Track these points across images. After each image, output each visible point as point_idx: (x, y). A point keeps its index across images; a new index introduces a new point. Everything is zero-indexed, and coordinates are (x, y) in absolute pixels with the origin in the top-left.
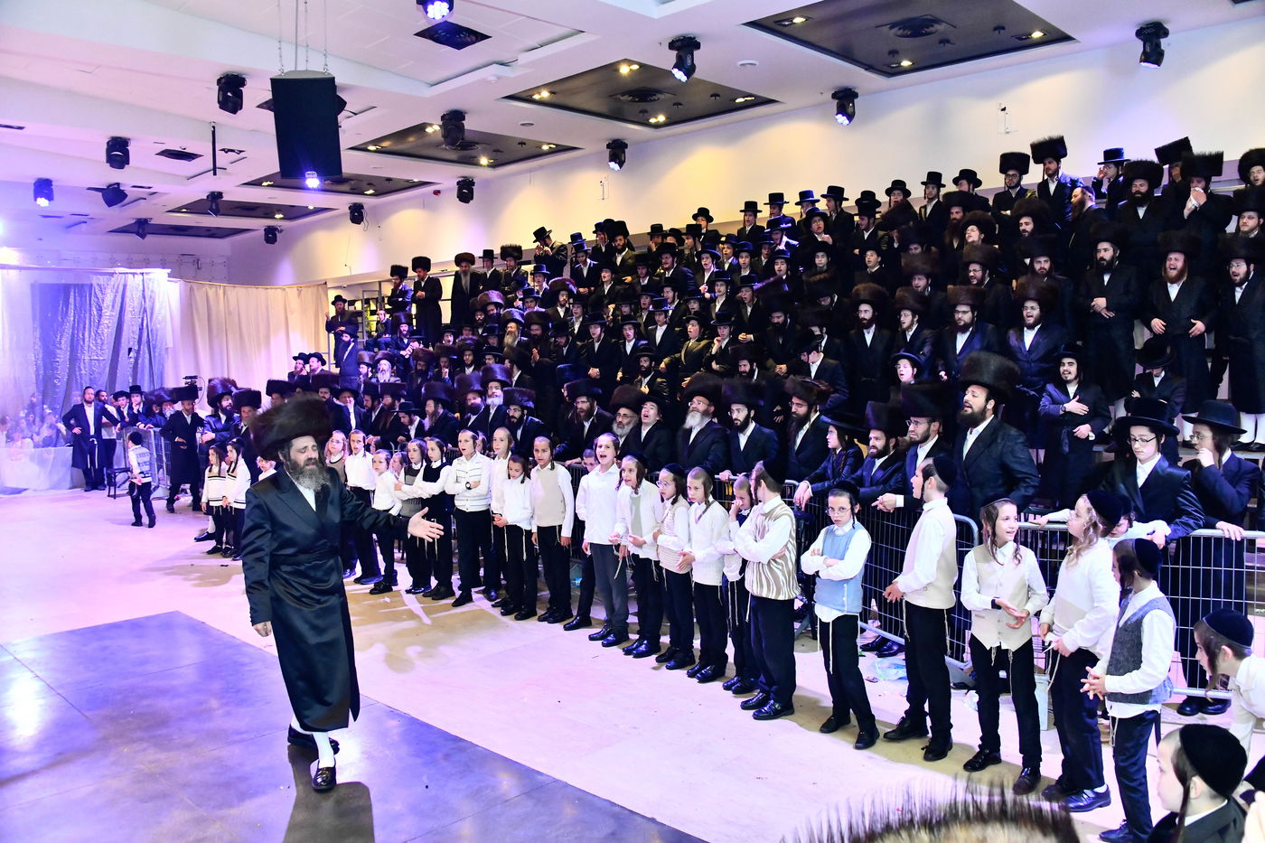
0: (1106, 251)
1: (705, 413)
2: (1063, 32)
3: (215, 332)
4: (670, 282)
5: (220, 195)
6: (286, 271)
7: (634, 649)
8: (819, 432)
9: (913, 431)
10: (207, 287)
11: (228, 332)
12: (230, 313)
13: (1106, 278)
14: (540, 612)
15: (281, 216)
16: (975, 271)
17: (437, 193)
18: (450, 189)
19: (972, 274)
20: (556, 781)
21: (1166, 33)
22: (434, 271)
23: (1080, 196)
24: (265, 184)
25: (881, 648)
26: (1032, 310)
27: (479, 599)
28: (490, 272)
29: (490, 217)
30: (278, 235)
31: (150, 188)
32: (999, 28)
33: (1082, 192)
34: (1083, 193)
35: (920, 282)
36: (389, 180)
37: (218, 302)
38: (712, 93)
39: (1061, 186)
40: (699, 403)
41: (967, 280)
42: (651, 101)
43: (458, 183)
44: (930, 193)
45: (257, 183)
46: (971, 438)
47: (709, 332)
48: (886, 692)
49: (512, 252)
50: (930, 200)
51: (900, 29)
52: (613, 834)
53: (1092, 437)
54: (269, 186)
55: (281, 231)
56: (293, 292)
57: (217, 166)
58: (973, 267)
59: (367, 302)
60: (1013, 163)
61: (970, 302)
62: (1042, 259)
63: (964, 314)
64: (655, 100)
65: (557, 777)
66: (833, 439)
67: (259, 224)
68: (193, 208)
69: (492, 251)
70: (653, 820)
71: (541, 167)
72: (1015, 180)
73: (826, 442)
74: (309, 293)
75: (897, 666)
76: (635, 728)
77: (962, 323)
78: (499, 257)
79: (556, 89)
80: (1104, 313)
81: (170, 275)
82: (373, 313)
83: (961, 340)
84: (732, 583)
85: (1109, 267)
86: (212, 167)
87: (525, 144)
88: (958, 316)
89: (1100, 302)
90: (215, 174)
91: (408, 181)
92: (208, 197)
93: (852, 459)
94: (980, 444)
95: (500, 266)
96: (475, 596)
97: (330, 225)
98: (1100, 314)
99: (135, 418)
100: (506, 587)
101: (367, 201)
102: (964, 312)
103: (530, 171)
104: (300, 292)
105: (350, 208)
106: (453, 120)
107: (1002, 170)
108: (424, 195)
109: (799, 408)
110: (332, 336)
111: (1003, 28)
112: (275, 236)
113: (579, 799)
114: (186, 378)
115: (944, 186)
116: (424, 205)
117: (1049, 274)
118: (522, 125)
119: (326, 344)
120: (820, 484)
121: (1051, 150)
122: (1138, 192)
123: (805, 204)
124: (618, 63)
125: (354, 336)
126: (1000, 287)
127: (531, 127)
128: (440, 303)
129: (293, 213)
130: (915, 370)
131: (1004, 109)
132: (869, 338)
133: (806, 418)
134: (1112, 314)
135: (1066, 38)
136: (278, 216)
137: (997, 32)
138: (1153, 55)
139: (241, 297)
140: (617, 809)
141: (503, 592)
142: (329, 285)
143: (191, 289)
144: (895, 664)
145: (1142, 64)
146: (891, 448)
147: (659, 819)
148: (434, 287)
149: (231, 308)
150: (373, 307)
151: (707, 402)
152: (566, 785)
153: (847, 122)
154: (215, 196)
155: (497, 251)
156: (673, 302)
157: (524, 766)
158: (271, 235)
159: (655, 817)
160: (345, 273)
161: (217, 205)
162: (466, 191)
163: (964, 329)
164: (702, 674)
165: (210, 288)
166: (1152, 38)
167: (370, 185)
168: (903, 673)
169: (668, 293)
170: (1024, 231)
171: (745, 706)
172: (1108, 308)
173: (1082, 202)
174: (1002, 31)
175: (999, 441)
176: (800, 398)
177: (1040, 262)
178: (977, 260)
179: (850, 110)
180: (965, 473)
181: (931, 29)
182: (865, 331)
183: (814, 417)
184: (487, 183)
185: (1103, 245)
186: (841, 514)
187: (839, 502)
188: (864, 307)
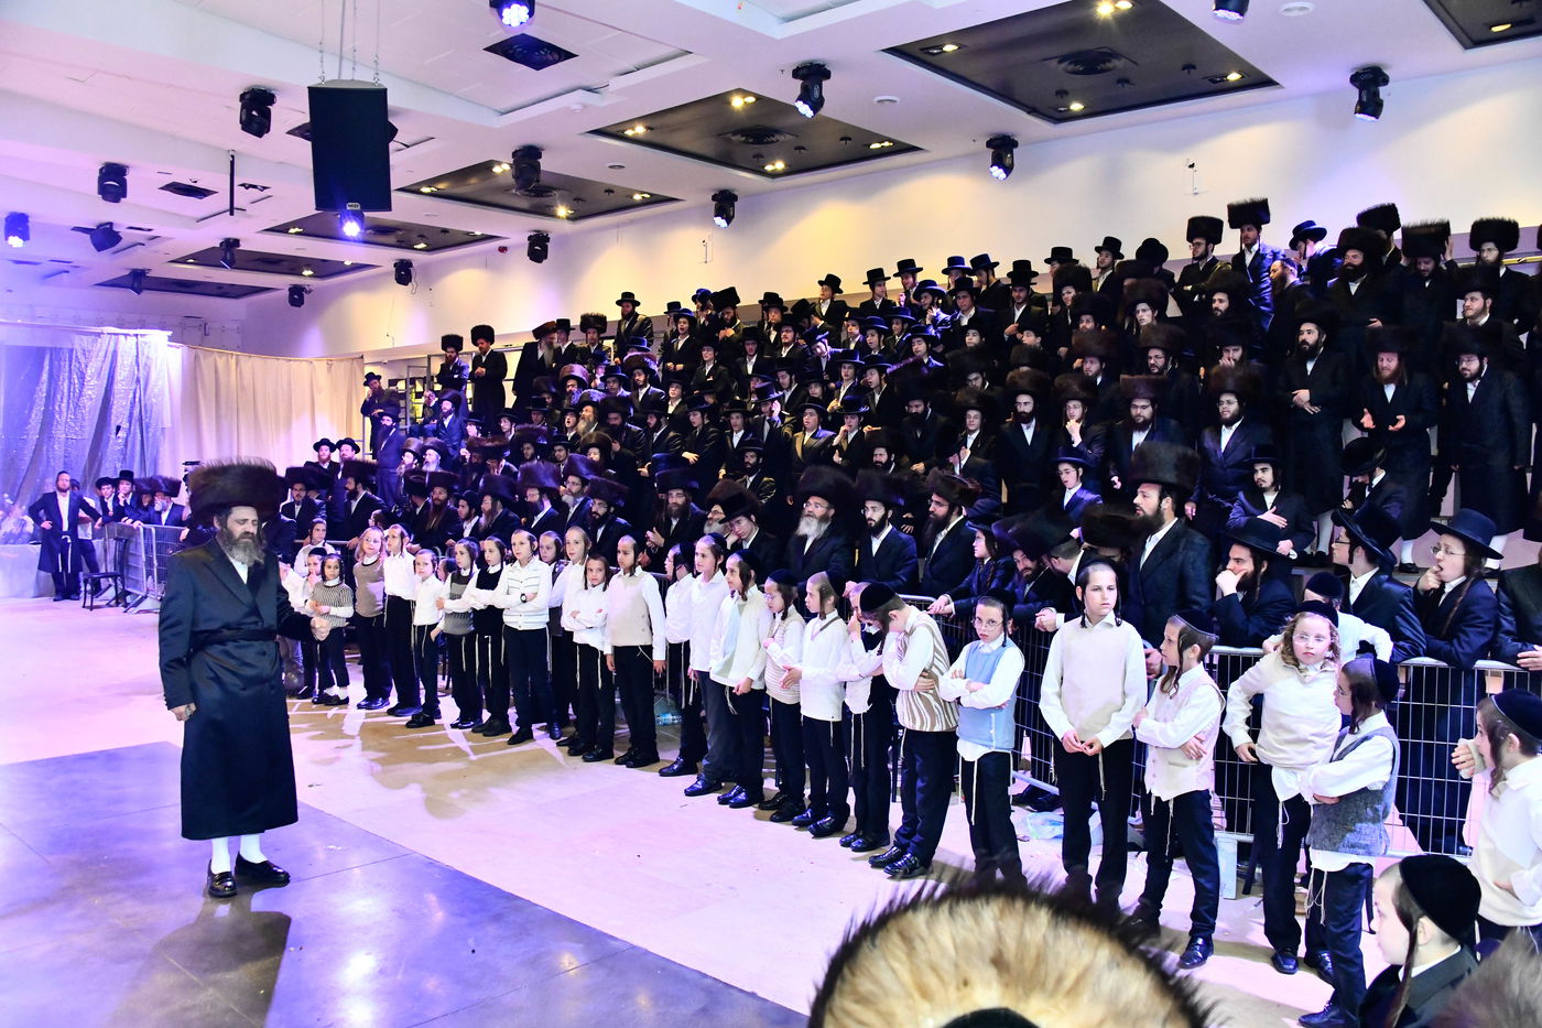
0: (1310, 334)
1: (823, 519)
2: (1266, 76)
3: (223, 412)
4: (787, 364)
5: (236, 242)
6: (314, 340)
7: (731, 798)
8: (962, 539)
10: (216, 355)
11: (241, 412)
12: (243, 388)
13: (1310, 367)
14: (618, 754)
15: (310, 273)
16: (1156, 358)
17: (503, 249)
18: (518, 246)
19: (1152, 362)
20: (634, 947)
21: (1385, 81)
23: (1279, 271)
24: (292, 231)
25: (1033, 799)
26: (1229, 405)
28: (566, 346)
29: (568, 279)
30: (305, 295)
31: (150, 230)
32: (1189, 67)
33: (1282, 265)
34: (1284, 267)
35: (1092, 366)
36: (445, 231)
37: (229, 375)
38: (844, 135)
39: (1259, 256)
40: (816, 506)
42: (768, 143)
43: (529, 238)
44: (1102, 262)
45: (282, 229)
46: (1150, 546)
47: (832, 422)
48: (1039, 853)
49: (594, 323)
50: (1104, 270)
51: (1070, 63)
52: (704, 1010)
53: (1294, 555)
54: (297, 233)
55: (310, 291)
56: (321, 367)
57: (235, 206)
58: (1153, 353)
59: (412, 381)
60: (1203, 230)
61: (1151, 395)
63: (1142, 409)
64: (773, 142)
65: (636, 942)
66: (980, 547)
67: (282, 282)
68: (202, 258)
69: (568, 321)
70: (753, 995)
71: (632, 222)
73: (972, 550)
74: (341, 368)
75: (1054, 823)
76: (731, 888)
77: (1141, 420)
78: (578, 329)
79: (654, 123)
80: (1308, 408)
81: (171, 339)
82: (419, 395)
83: (1138, 438)
84: (857, 716)
85: (1311, 352)
86: (228, 207)
87: (613, 192)
88: (1134, 412)
89: (1303, 395)
90: (232, 214)
91: (468, 233)
92: (221, 244)
93: (1003, 571)
94: (1159, 554)
95: (578, 339)
96: (536, 734)
97: (369, 286)
98: (1303, 409)
99: (120, 512)
100: (576, 723)
101: (417, 258)
102: (1144, 407)
103: (618, 226)
104: (330, 366)
105: (395, 265)
106: (527, 157)
107: (1190, 238)
108: (486, 252)
109: (938, 508)
110: (368, 420)
111: (1194, 67)
112: (302, 297)
113: (663, 969)
114: (186, 464)
115: (1121, 255)
116: (486, 265)
118: (611, 167)
119: (362, 430)
120: (963, 601)
121: (1251, 215)
122: (1350, 264)
123: (953, 272)
124: (729, 93)
125: (396, 420)
126: (1185, 376)
127: (621, 170)
128: (504, 383)
129: (326, 269)
131: (1192, 166)
132: (1029, 434)
134: (1316, 409)
135: (1267, 82)
136: (307, 273)
137: (1186, 71)
138: (1370, 105)
139: (255, 367)
140: (709, 981)
141: (572, 729)
142: (366, 360)
143: (196, 357)
144: (1051, 821)
145: (1358, 115)
147: (760, 994)
148: (498, 361)
149: (246, 383)
150: (419, 388)
151: (826, 504)
152: (647, 952)
153: (1004, 175)
154: (231, 244)
156: (790, 387)
157: (595, 929)
158: (297, 295)
159: (755, 991)
160: (387, 344)
161: (232, 255)
162: (538, 248)
163: (1141, 427)
164: (816, 826)
165: (221, 357)
166: (1369, 85)
167: (422, 237)
170: (1217, 309)
171: (874, 864)
172: (1312, 402)
173: (1283, 278)
174: (1192, 71)
175: (1181, 550)
176: (939, 495)
179: (1008, 162)
181: (1109, 65)
182: (1024, 426)
183: (955, 521)
184: (565, 239)
185: (1306, 327)
186: (990, 628)
187: (989, 614)
188: (1023, 398)
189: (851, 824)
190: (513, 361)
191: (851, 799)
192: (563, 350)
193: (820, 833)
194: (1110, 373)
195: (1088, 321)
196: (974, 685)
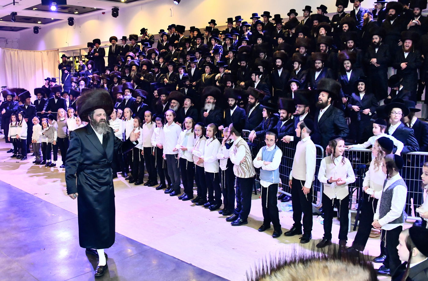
0: (376, 39)
1: (213, 103)
3: (14, 69)
4: (198, 50)
5: (16, 13)
6: (42, 45)
7: (183, 197)
8: (259, 111)
9: (298, 110)
10: (11, 51)
11: (19, 69)
12: (20, 61)
13: (377, 50)
14: (145, 182)
15: (40, 22)
16: (323, 47)
17: (103, 13)
18: (109, 12)
19: (321, 48)
20: (152, 248)
22: (102, 45)
23: (367, 16)
24: (34, 9)
25: (283, 198)
26: (348, 64)
27: (120, 177)
28: (125, 45)
29: (125, 23)
30: (39, 30)
33: (368, 14)
34: (368, 15)
35: (303, 50)
36: (84, 8)
37: (15, 57)
39: (360, 11)
40: (210, 99)
41: (319, 50)
43: (112, 9)
44: (306, 14)
45: (31, 9)
46: (321, 114)
47: (214, 70)
48: (284, 216)
49: (134, 37)
50: (306, 17)
52: (175, 270)
53: (370, 114)
54: (36, 10)
55: (40, 29)
56: (45, 53)
57: (15, 1)
58: (322, 45)
59: (75, 57)
61: (321, 59)
62: (350, 41)
63: (319, 64)
65: (152, 247)
66: (265, 114)
67: (32, 25)
68: (5, 19)
69: (126, 37)
70: (191, 264)
72: (341, 10)
73: (262, 115)
74: (51, 54)
75: (289, 206)
76: (183, 228)
77: (318, 68)
78: (129, 40)
80: (376, 65)
82: (77, 62)
83: (317, 74)
84: (223, 171)
85: (377, 45)
86: (13, 2)
88: (316, 65)
89: (374, 60)
90: (14, 5)
91: (92, 8)
92: (11, 14)
93: (273, 122)
94: (325, 116)
95: (129, 43)
96: (118, 175)
97: (60, 26)
98: (374, 65)
100: (131, 172)
101: (75, 16)
102: (319, 63)
104: (48, 53)
105: (68, 19)
107: (337, 5)
108: (98, 14)
109: (251, 100)
110: (61, 71)
112: (38, 31)
113: (161, 256)
114: (2, 87)
115: (312, 12)
116: (98, 18)
117: (353, 47)
119: (58, 74)
120: (259, 132)
122: (391, 14)
123: (254, 18)
125: (69, 71)
126: (333, 53)
128: (104, 58)
129: (46, 21)
130: (298, 87)
132: (280, 73)
133: (253, 105)
134: (379, 65)
136: (39, 22)
139: (24, 54)
140: (176, 260)
141: (130, 174)
142: (59, 51)
143: (4, 51)
144: (289, 205)
146: (289, 117)
147: (193, 264)
148: (102, 51)
149: (20, 59)
150: (77, 60)
151: (213, 98)
152: (156, 250)
154: (14, 14)
155: (128, 37)
156: (199, 58)
157: (139, 242)
158: (36, 30)
159: (192, 264)
160: (66, 45)
161: (15, 17)
162: (115, 13)
163: (318, 70)
164: (211, 207)
165: (12, 51)
167: (77, 10)
168: (291, 208)
169: (197, 54)
170: (345, 29)
171: (228, 220)
172: (377, 63)
173: (368, 19)
175: (333, 114)
176: (252, 95)
177: (349, 43)
178: (324, 42)
180: (319, 128)
182: (278, 70)
183: (257, 104)
184: (124, 9)
186: (271, 142)
187: (270, 137)
188: (278, 60)
189: (222, 207)
190: (107, 51)
191: (222, 198)
192: (124, 47)
193: (212, 209)
194: (308, 52)
195: (301, 35)
196: (266, 163)
